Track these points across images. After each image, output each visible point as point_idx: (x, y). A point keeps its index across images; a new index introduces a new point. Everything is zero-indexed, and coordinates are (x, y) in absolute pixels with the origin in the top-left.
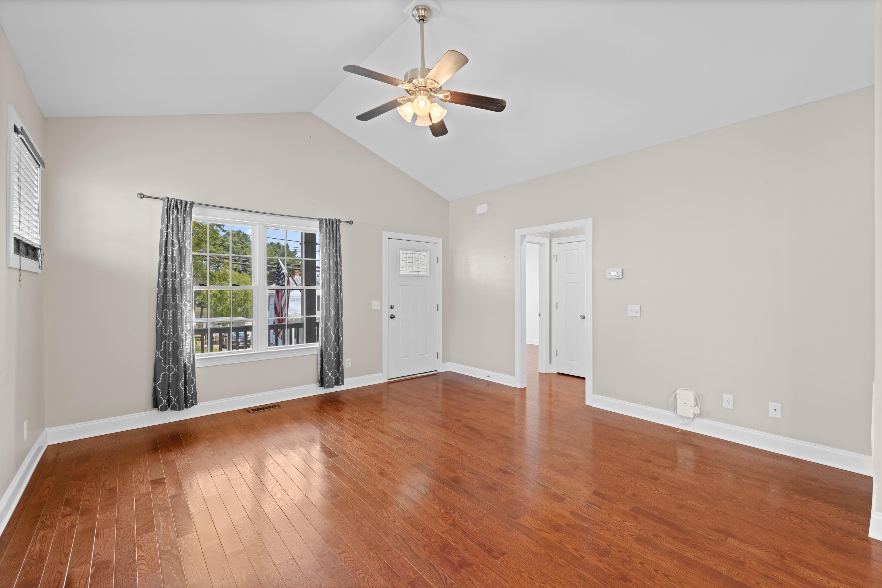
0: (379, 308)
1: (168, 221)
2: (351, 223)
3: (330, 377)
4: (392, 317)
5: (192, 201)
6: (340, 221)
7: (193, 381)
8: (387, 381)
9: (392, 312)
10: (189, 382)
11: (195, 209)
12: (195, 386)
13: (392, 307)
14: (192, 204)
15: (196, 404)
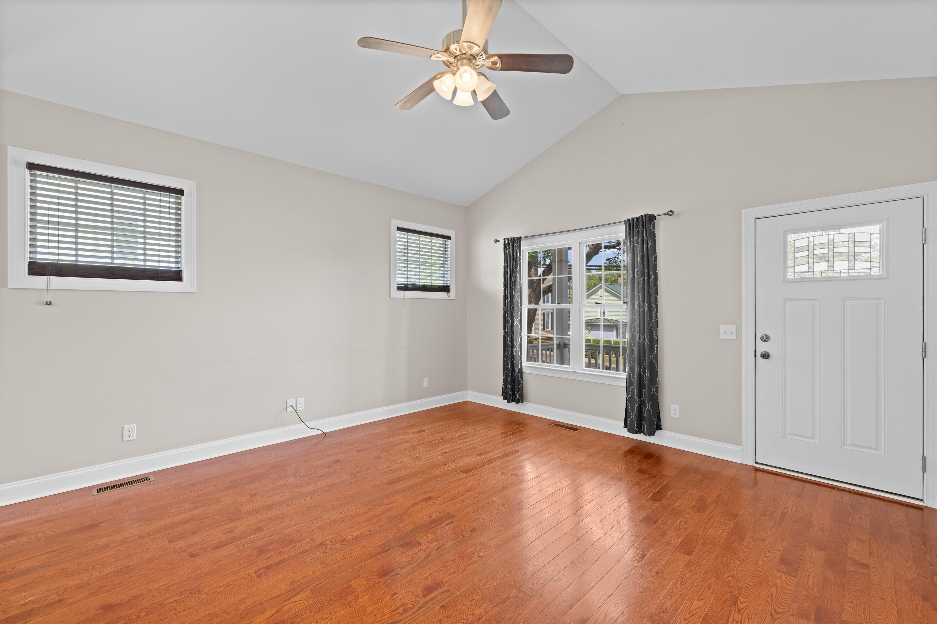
0: (734, 337)
1: (505, 257)
2: (670, 213)
3: (632, 419)
4: (766, 356)
5: (519, 236)
6: (651, 218)
7: (520, 383)
8: (751, 463)
9: (762, 347)
10: (516, 382)
11: (523, 243)
12: (522, 387)
13: (766, 339)
14: (519, 239)
15: (522, 402)
